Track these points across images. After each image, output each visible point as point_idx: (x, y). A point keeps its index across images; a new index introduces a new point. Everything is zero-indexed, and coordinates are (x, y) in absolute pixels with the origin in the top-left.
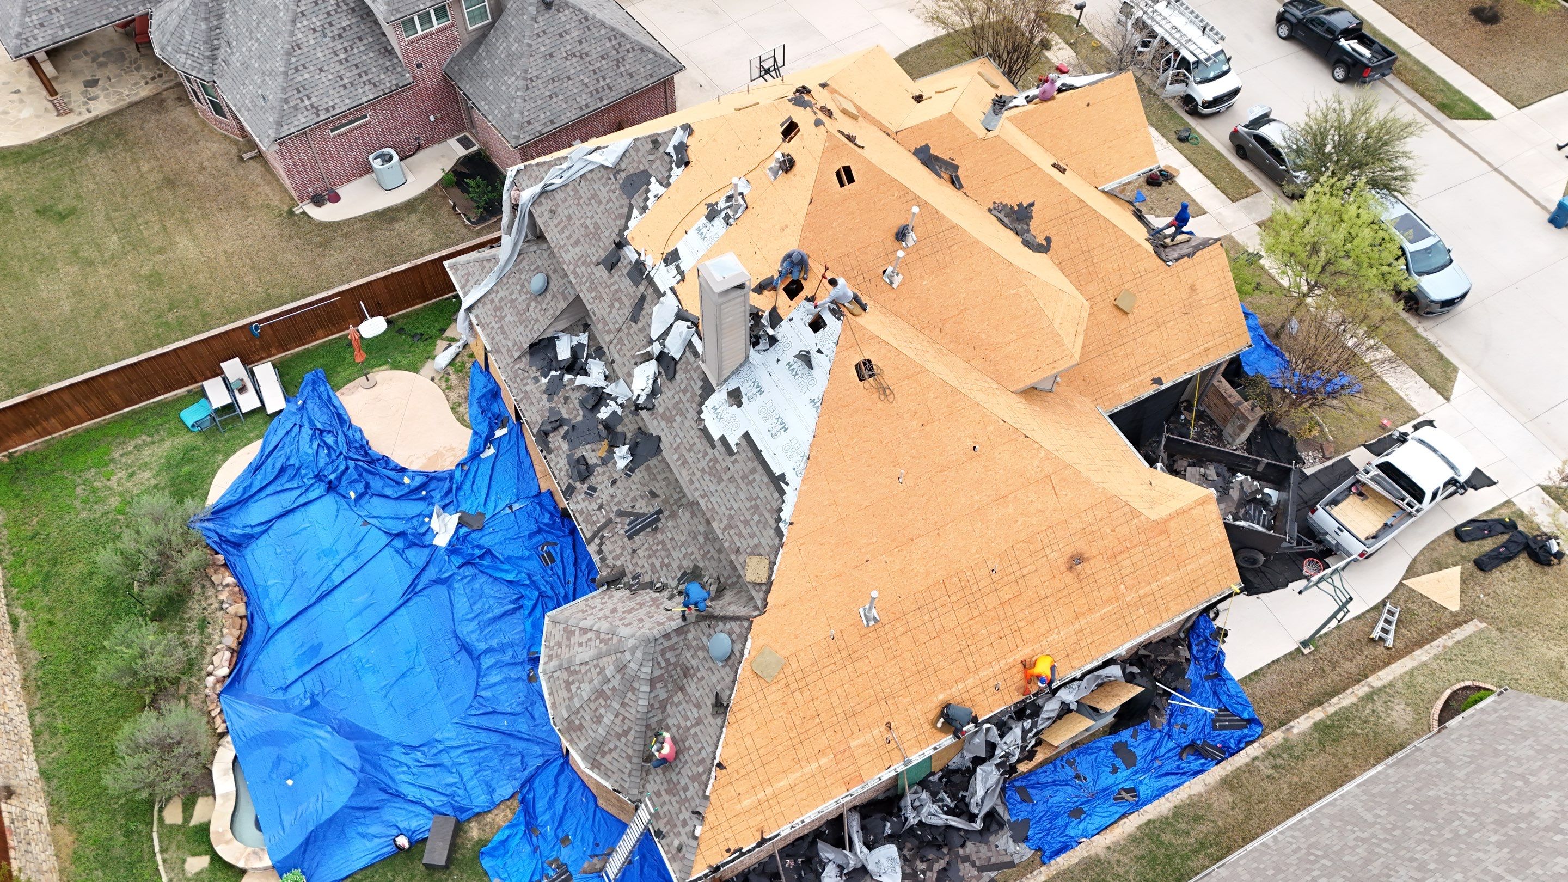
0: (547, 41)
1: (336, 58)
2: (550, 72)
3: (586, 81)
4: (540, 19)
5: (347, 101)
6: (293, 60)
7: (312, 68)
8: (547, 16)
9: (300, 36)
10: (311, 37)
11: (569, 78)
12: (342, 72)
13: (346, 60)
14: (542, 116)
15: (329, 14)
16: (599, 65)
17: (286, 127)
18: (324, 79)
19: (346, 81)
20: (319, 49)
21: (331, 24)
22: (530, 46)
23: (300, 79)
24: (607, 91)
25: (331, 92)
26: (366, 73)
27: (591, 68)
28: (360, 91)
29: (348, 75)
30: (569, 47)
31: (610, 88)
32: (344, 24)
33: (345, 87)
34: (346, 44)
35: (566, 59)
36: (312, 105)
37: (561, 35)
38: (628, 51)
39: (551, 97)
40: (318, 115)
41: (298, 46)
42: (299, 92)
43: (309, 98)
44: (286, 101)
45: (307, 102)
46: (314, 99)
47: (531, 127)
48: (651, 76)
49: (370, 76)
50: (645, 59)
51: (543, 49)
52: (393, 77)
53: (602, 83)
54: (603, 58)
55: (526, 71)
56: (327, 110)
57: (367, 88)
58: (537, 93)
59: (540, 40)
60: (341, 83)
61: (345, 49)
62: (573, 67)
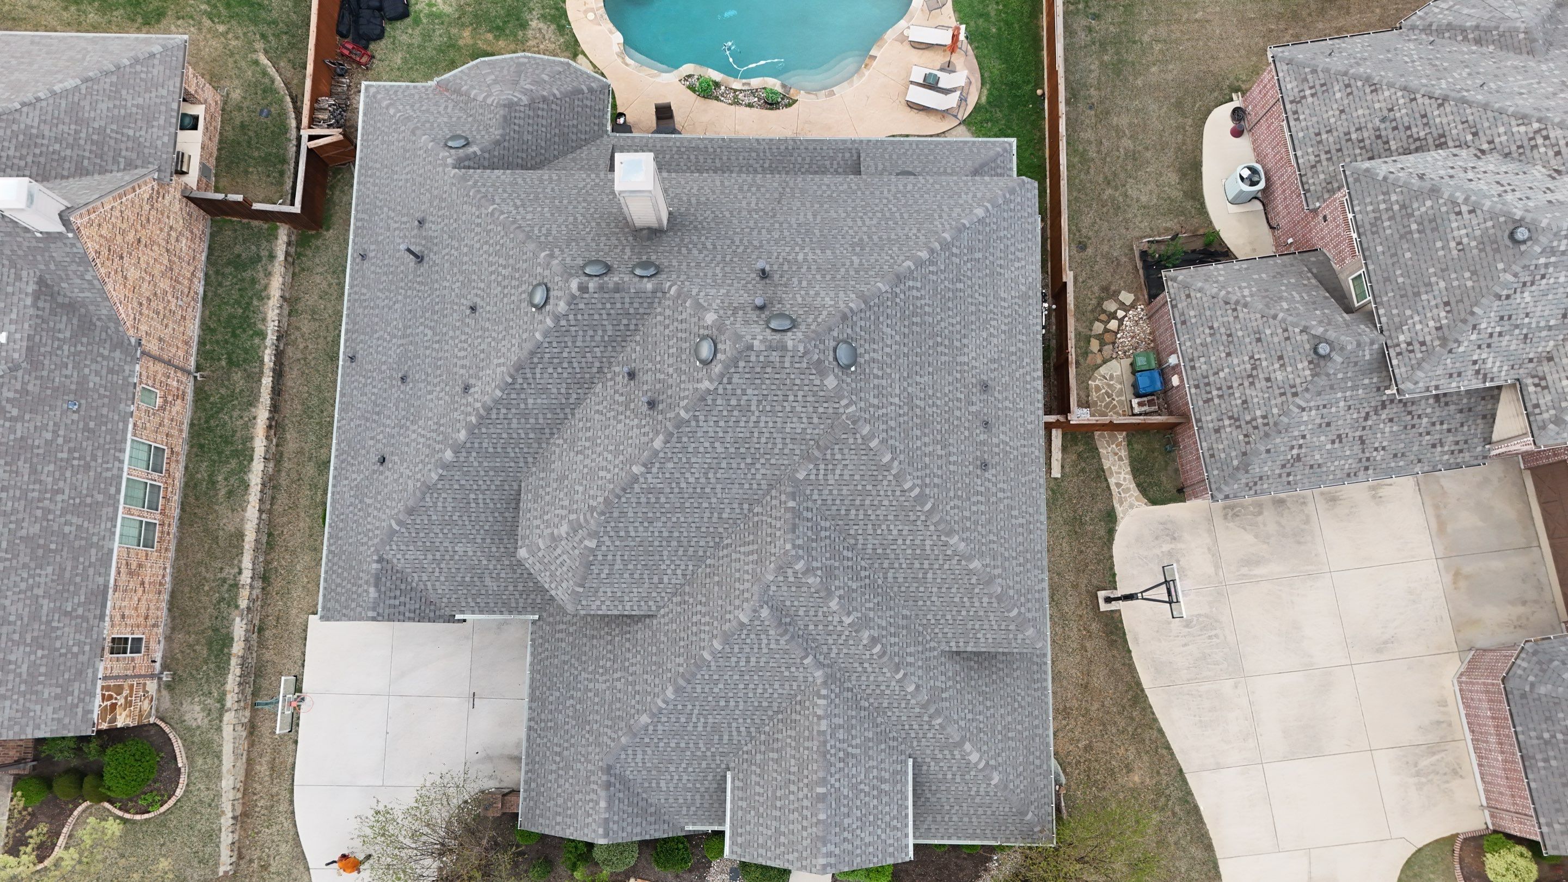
0: (1276, 340)
1: (1353, 129)
2: (1240, 333)
3: (1222, 374)
4: (1305, 337)
5: (1301, 134)
6: (1360, 84)
7: (1346, 102)
8: (1307, 346)
9: (1387, 94)
10: (1383, 105)
11: (1228, 354)
12: (1335, 134)
13: (1350, 139)
14: (1192, 313)
15: (1409, 128)
16: (1237, 395)
17: (1285, 67)
18: (1331, 113)
19: (1324, 136)
20: (1367, 112)
21: (1395, 128)
22: (1275, 317)
23: (1336, 88)
24: (1205, 396)
25: (1315, 119)
26: (1328, 159)
27: (1235, 385)
28: (1310, 150)
29: (1331, 139)
30: (1264, 364)
31: (1207, 401)
32: (1392, 143)
33: (1318, 134)
34: (1367, 142)
35: (1252, 357)
36: (1304, 97)
37: (1281, 358)
38: (1246, 436)
39: (1211, 328)
40: (1291, 102)
41: (1376, 90)
42: (1322, 85)
43: (1312, 95)
44: (1314, 71)
45: (1308, 92)
46: (1310, 100)
47: (1183, 297)
48: (1212, 456)
49: (1325, 163)
50: (1234, 454)
51: (1268, 332)
52: (1319, 188)
53: (1215, 393)
54: (1245, 402)
55: (1245, 305)
56: (1295, 112)
57: (1312, 158)
58: (1219, 313)
59: (1280, 331)
60: (1323, 131)
61: (1363, 141)
62: (1241, 363)
